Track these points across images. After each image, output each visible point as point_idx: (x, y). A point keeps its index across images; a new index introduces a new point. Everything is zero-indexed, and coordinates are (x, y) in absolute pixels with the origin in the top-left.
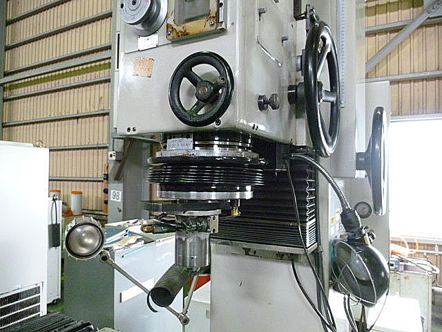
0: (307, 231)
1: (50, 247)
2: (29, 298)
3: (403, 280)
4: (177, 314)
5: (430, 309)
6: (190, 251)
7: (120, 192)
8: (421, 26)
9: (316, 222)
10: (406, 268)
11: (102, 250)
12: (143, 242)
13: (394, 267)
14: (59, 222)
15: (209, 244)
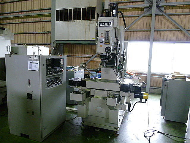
8: (143, 16)
9: (116, 63)
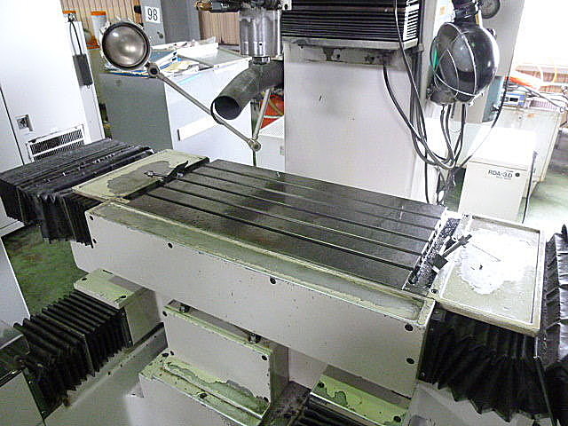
0: (406, 19)
1: (80, 85)
2: (70, 143)
3: (525, 118)
4: (246, 140)
5: (551, 153)
6: (258, 35)
7: (158, 10)
9: (420, 10)
10: (533, 103)
11: (148, 61)
12: (197, 68)
13: (517, 103)
14: (85, 51)
15: (281, 43)
